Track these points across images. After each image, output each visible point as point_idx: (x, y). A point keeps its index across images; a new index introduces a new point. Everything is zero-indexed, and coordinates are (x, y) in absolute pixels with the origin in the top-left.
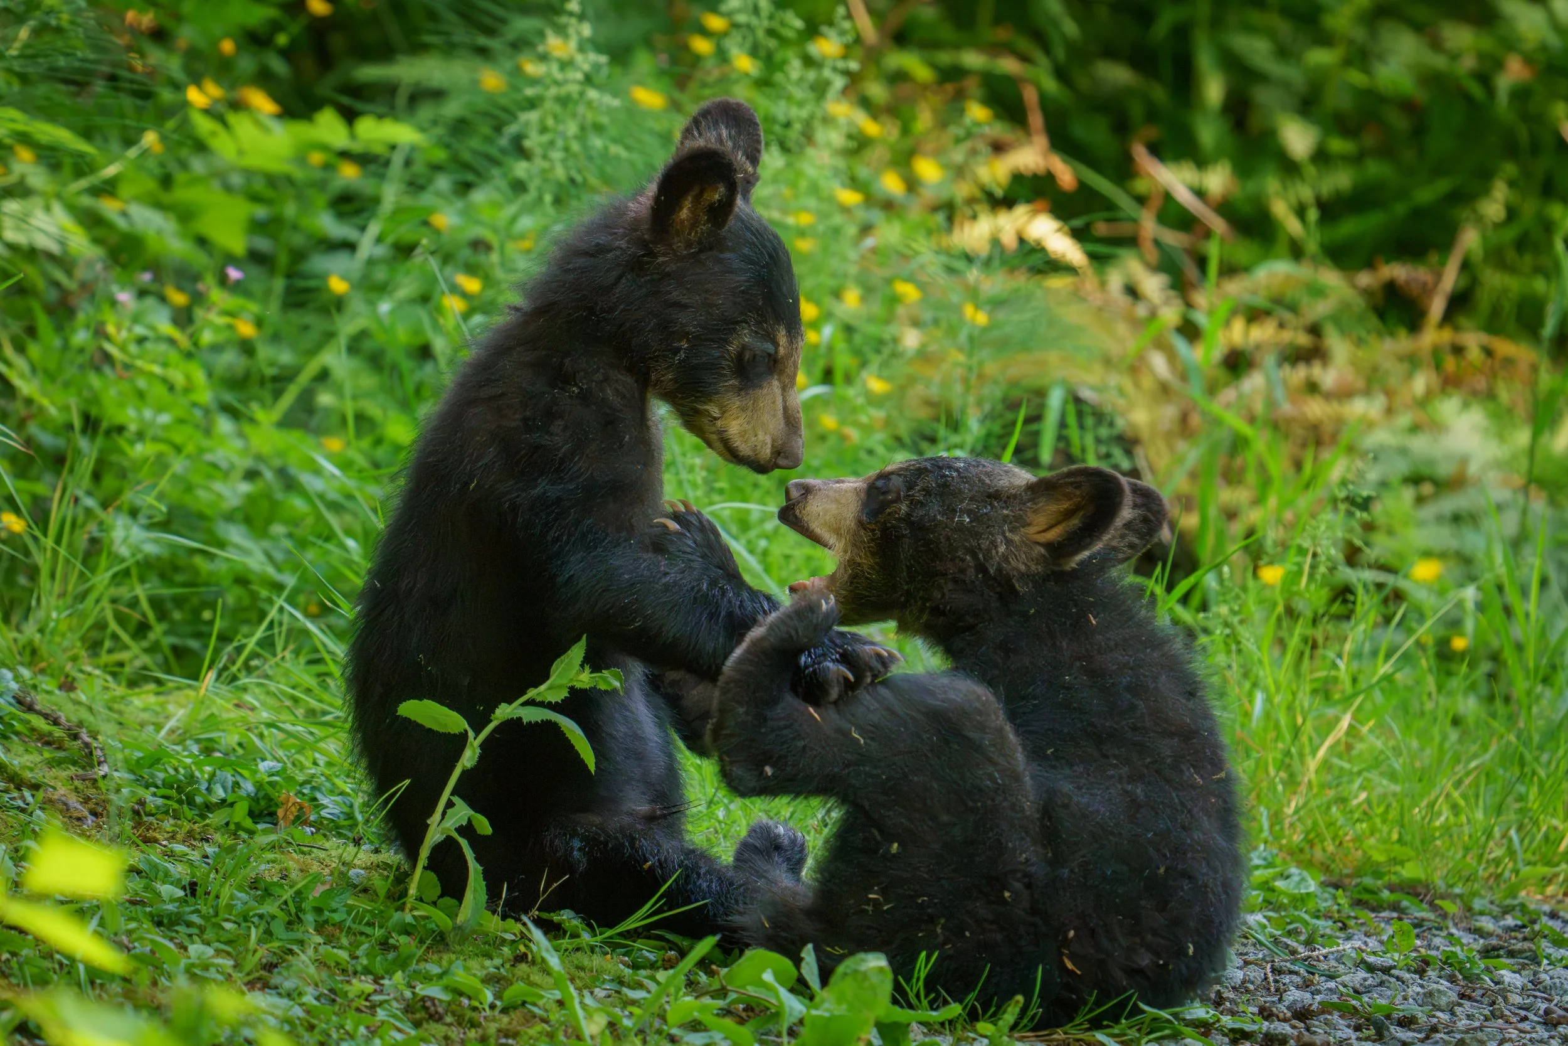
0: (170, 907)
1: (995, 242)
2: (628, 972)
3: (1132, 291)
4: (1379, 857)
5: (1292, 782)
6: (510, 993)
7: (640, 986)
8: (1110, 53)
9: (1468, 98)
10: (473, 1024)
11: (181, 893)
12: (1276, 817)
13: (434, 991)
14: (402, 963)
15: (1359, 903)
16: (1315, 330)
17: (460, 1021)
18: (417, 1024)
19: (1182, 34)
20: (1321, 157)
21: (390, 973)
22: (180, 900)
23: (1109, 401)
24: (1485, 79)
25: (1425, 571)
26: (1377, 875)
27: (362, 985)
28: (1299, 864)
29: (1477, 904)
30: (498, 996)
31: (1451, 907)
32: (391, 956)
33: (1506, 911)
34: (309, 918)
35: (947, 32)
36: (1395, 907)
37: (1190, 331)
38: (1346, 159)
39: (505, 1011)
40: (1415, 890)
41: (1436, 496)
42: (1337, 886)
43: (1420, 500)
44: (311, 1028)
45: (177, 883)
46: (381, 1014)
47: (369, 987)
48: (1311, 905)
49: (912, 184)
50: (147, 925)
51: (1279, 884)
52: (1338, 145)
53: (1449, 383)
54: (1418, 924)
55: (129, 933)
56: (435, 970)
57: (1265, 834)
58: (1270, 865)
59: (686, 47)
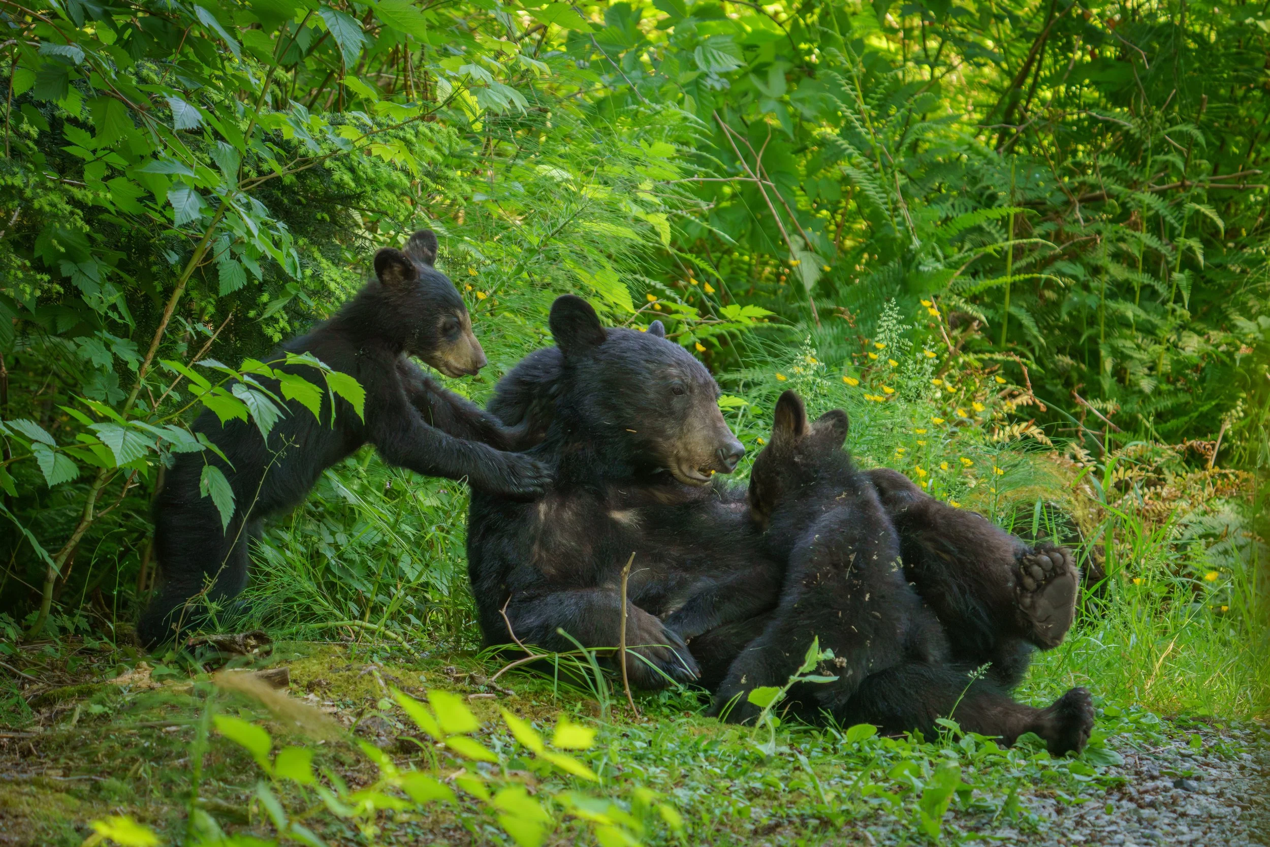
0: (640, 752)
1: (1012, 437)
2: (845, 773)
3: (1074, 457)
4: (1187, 706)
5: (1149, 674)
6: (791, 784)
7: (850, 779)
8: (1061, 351)
9: (1223, 363)
10: (776, 798)
11: (645, 745)
12: (1141, 691)
13: (758, 785)
14: (744, 773)
15: (1180, 727)
16: (1158, 470)
17: (769, 798)
18: (750, 800)
19: (1093, 340)
20: (1157, 392)
21: (738, 777)
22: (646, 749)
23: (1062, 506)
24: (1230, 355)
25: (1210, 576)
26: (1188, 714)
27: (724, 784)
28: (1152, 711)
29: (1233, 724)
30: (786, 786)
31: (1219, 726)
32: (739, 770)
33: (1246, 727)
34: (701, 755)
35: (987, 345)
36: (1196, 728)
37: (1098, 474)
38: (1169, 392)
39: (790, 792)
40: (1203, 719)
41: (1215, 543)
42: (1168, 719)
43: (1208, 546)
44: (703, 803)
45: (644, 741)
46: (734, 796)
47: (728, 784)
48: (1157, 729)
49: (972, 415)
50: (630, 760)
51: (1142, 720)
52: (1164, 387)
53: (1219, 492)
54: (1206, 735)
55: (622, 763)
56: (759, 775)
57: (1137, 698)
58: (1139, 712)
59: (866, 357)
